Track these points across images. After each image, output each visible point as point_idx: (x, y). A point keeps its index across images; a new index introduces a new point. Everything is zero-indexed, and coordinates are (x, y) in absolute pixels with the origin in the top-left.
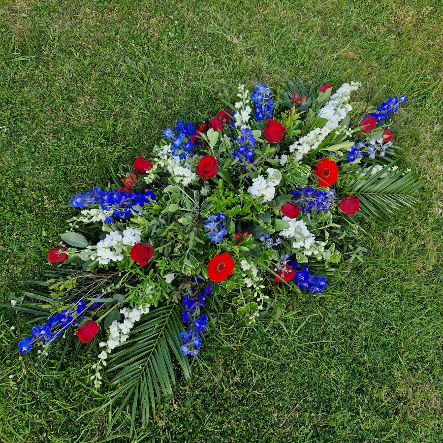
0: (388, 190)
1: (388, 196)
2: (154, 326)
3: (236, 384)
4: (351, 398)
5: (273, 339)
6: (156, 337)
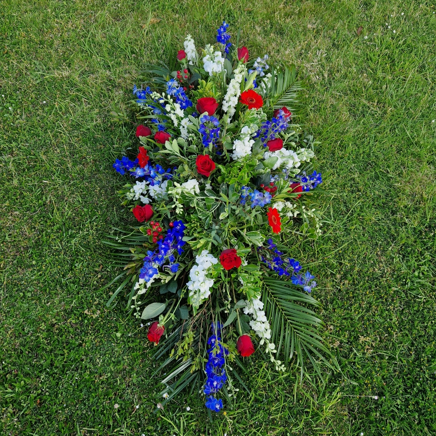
1: (287, 93)
2: (268, 300)
3: (341, 279)
4: (395, 220)
5: (328, 235)
6: (276, 305)
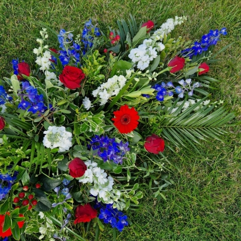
0: (200, 123)
1: (199, 129)
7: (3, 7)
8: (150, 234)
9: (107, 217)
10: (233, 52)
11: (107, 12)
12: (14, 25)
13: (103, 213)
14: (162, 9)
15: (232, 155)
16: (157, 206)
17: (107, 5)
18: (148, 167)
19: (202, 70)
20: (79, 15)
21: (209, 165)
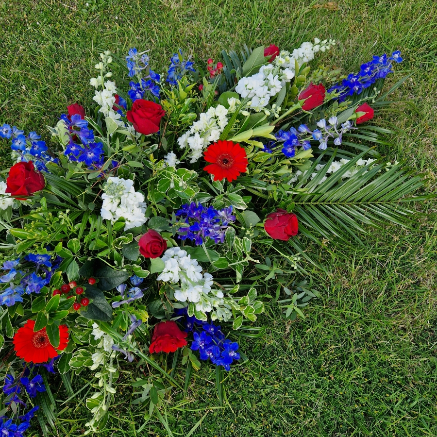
0: (358, 196)
1: (359, 205)
7: (51, 47)
8: (280, 381)
9: (206, 346)
10: (416, 90)
11: (209, 44)
12: (66, 71)
13: (199, 340)
14: (295, 35)
15: (422, 250)
16: (292, 334)
17: (209, 35)
18: (272, 264)
19: (361, 114)
20: (165, 52)
21: (381, 266)
